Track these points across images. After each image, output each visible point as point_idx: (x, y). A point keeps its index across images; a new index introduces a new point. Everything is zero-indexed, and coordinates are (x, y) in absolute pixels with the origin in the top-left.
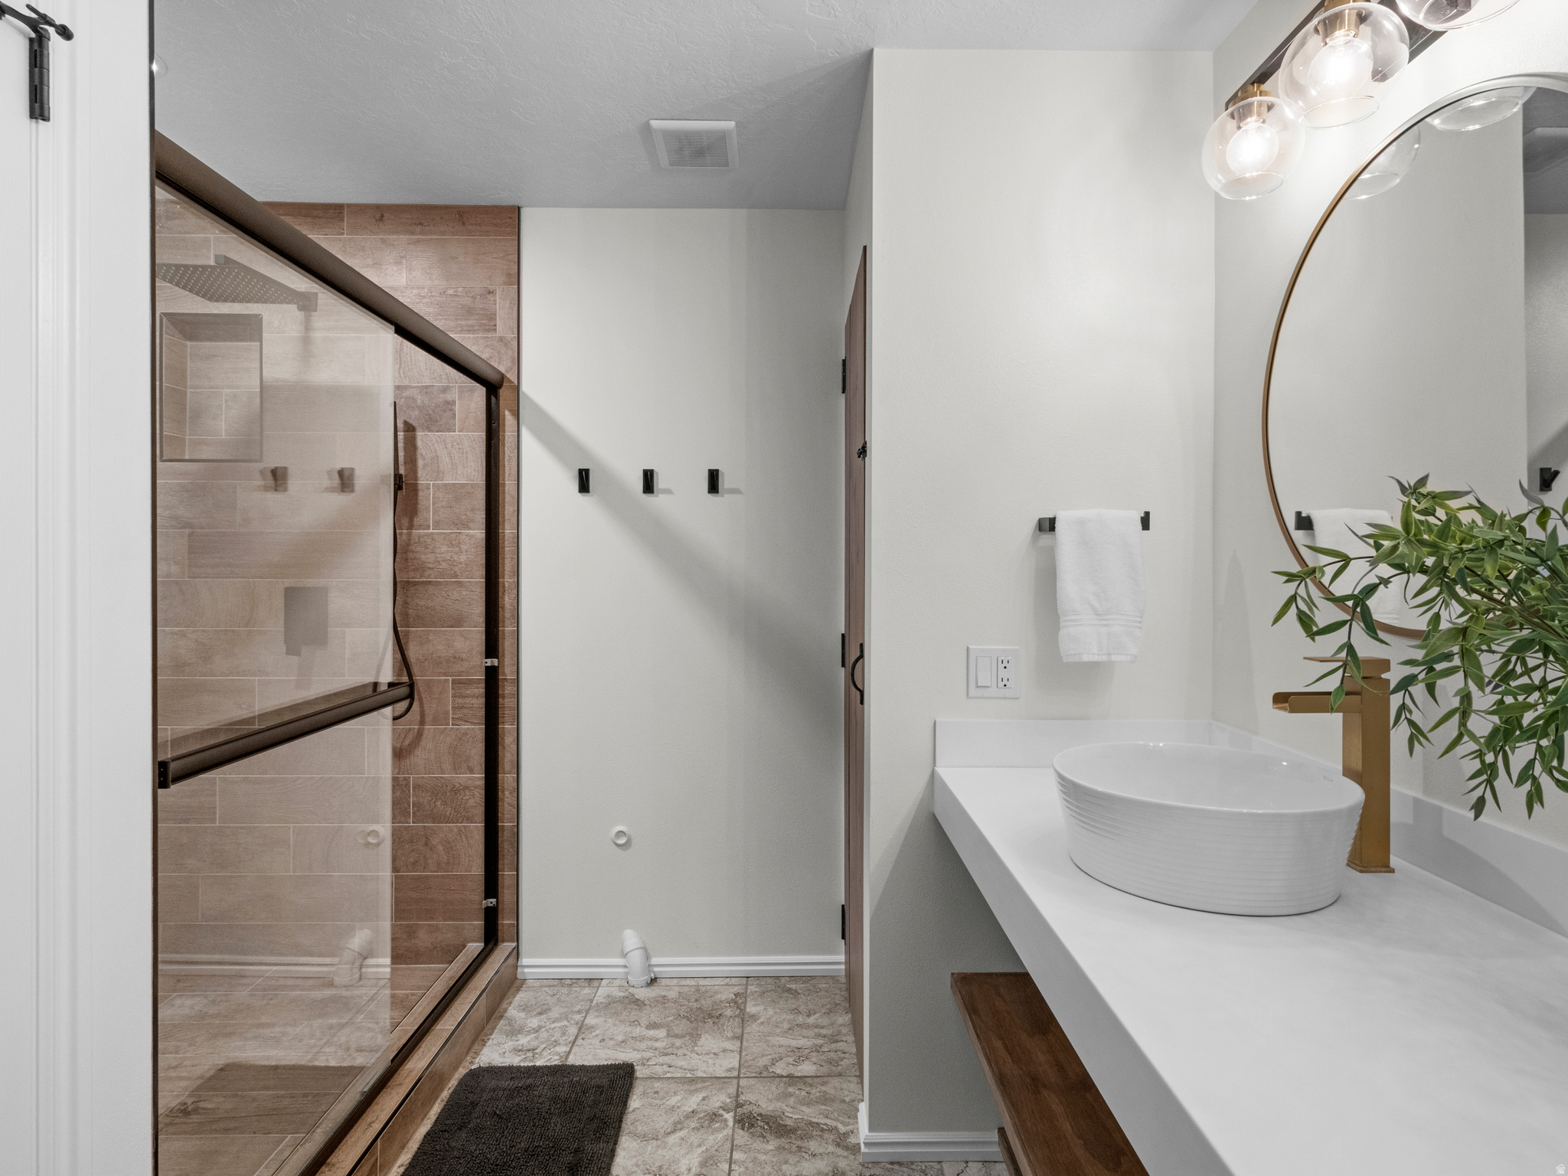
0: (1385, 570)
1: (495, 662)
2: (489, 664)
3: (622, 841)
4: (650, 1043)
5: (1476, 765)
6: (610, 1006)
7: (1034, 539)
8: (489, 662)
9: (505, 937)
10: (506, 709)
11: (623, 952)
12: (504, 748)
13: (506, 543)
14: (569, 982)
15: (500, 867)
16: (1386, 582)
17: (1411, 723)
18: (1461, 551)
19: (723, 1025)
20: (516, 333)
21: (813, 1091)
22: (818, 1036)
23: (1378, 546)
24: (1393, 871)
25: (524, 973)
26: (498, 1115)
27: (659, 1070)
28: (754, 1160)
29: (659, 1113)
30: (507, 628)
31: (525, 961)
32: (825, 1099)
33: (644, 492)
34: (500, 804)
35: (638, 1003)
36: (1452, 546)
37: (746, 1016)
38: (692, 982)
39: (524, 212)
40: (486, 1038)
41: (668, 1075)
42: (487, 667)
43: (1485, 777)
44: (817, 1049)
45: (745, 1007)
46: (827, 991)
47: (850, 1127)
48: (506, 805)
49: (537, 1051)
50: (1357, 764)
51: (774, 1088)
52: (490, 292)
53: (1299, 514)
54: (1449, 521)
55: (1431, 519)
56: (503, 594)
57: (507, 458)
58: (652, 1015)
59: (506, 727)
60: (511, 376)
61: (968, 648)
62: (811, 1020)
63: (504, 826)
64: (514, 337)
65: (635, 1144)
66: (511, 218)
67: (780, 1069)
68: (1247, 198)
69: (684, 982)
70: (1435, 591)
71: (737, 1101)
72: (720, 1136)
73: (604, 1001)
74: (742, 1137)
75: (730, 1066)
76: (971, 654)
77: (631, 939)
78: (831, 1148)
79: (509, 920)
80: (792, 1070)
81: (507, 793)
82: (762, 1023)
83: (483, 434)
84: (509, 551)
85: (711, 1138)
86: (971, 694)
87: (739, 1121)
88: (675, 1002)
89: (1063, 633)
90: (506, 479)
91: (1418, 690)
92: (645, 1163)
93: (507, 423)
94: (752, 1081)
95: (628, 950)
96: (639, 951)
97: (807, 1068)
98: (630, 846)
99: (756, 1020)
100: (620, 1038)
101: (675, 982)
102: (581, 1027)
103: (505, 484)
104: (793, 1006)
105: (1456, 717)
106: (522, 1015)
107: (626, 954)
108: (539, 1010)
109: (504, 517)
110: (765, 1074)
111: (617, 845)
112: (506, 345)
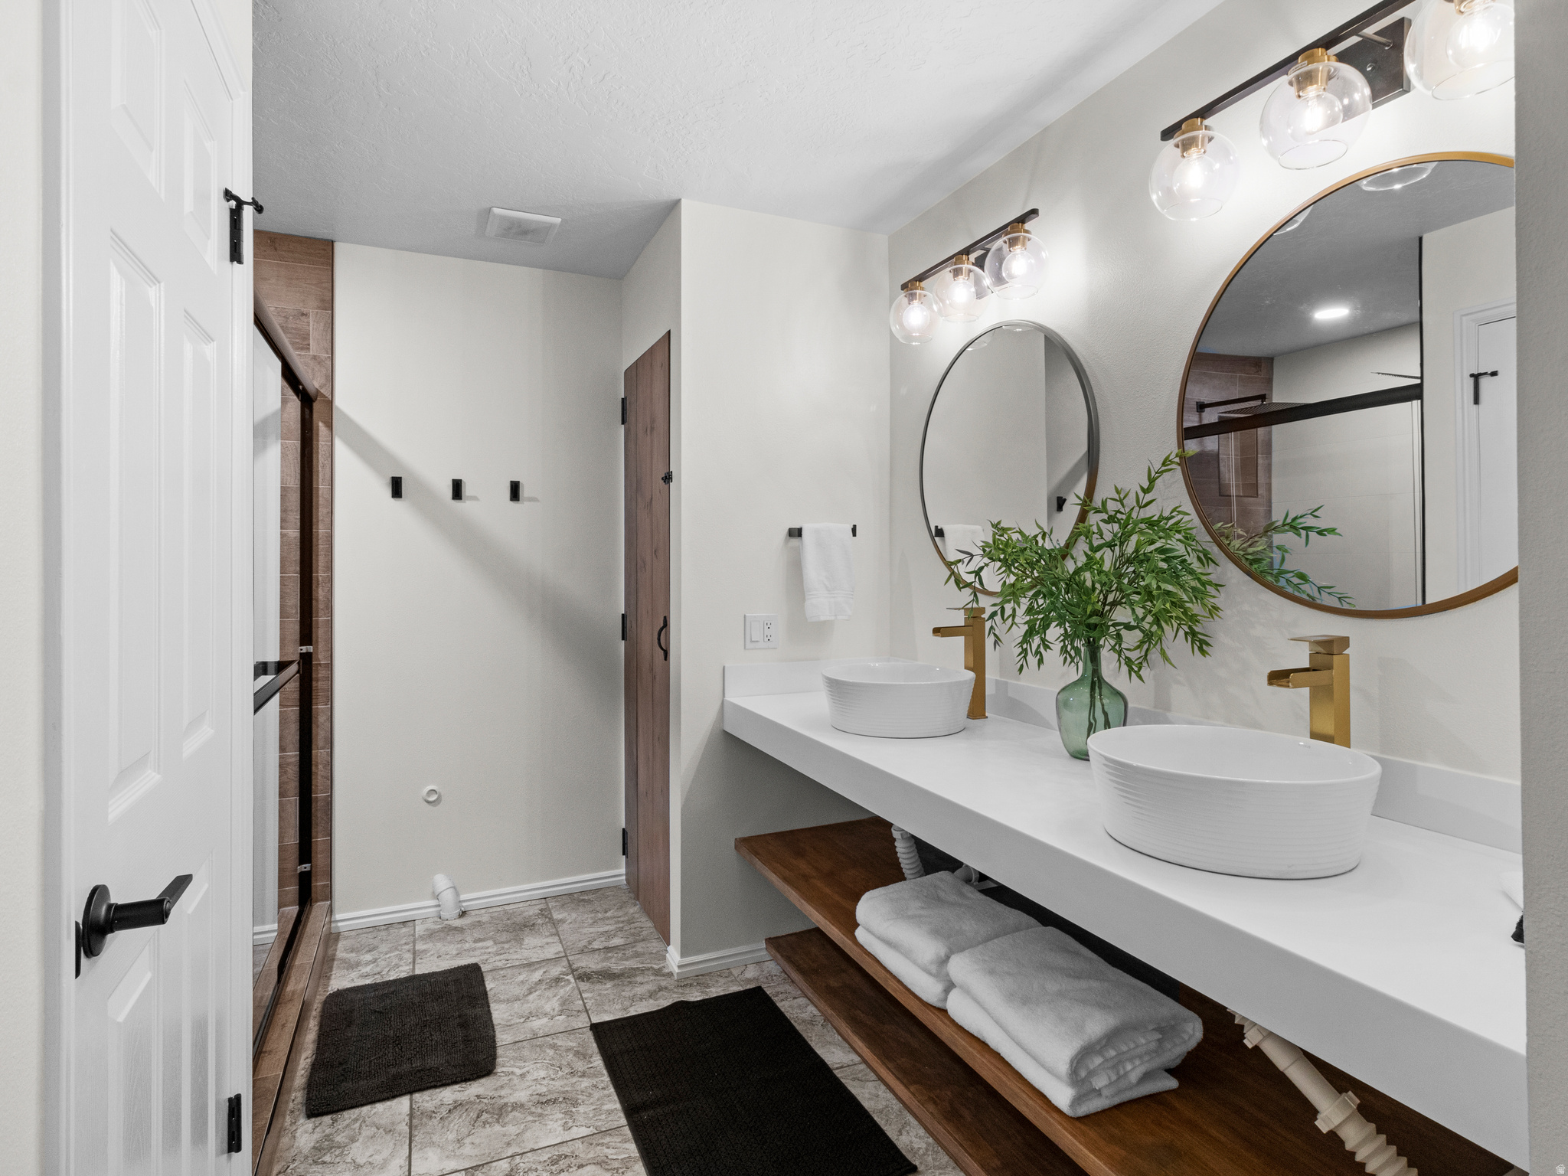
0: (986, 560)
1: (311, 649)
2: (304, 651)
3: (433, 798)
4: (482, 951)
5: (1020, 650)
6: (431, 935)
7: (786, 542)
8: (304, 649)
9: (319, 898)
10: (319, 691)
11: (434, 892)
12: (318, 727)
13: (320, 541)
14: (383, 927)
15: (314, 834)
16: (987, 565)
17: (995, 635)
18: (1012, 552)
19: (539, 930)
20: (330, 353)
21: (627, 952)
22: (618, 922)
23: (984, 551)
24: (987, 717)
25: (337, 927)
26: (378, 1012)
27: (500, 964)
28: (600, 995)
29: (513, 986)
30: (321, 618)
31: (338, 916)
32: (637, 955)
33: (453, 498)
34: (313, 777)
35: (460, 930)
36: (1010, 550)
37: (556, 922)
38: (499, 909)
39: (336, 244)
40: (328, 975)
41: (508, 965)
42: (301, 654)
43: (1023, 655)
44: (621, 929)
45: (551, 915)
46: (614, 896)
47: (662, 965)
48: (319, 778)
49: (383, 973)
50: (971, 665)
51: (596, 956)
52: (303, 314)
53: (936, 527)
54: (1008, 540)
55: (1002, 538)
56: (317, 587)
57: (320, 464)
58: (475, 935)
59: (319, 707)
60: (325, 392)
61: (745, 616)
62: (609, 914)
63: (317, 797)
64: (328, 357)
65: (503, 1006)
66: (325, 250)
67: (596, 945)
68: (914, 344)
69: (491, 910)
70: (1004, 569)
71: (571, 969)
72: (568, 989)
73: (425, 933)
74: (583, 986)
75: (557, 951)
76: (747, 618)
77: (441, 882)
78: (652, 978)
79: (322, 881)
80: (606, 944)
81: (320, 767)
82: (571, 923)
83: (298, 443)
84: (323, 548)
85: (562, 990)
86: (747, 647)
87: (579, 978)
88: (490, 923)
89: (807, 603)
90: (320, 484)
91: (998, 618)
92: (517, 1013)
93: (320, 433)
94: (579, 956)
95: (440, 891)
96: (451, 889)
97: (617, 941)
98: (441, 801)
99: (565, 922)
100: (454, 952)
101: (483, 911)
102: (415, 954)
103: (318, 488)
104: (591, 909)
105: (1011, 618)
106: (354, 955)
107: (438, 895)
108: (367, 949)
109: (318, 518)
110: (586, 950)
111: (428, 802)
112: (319, 363)
